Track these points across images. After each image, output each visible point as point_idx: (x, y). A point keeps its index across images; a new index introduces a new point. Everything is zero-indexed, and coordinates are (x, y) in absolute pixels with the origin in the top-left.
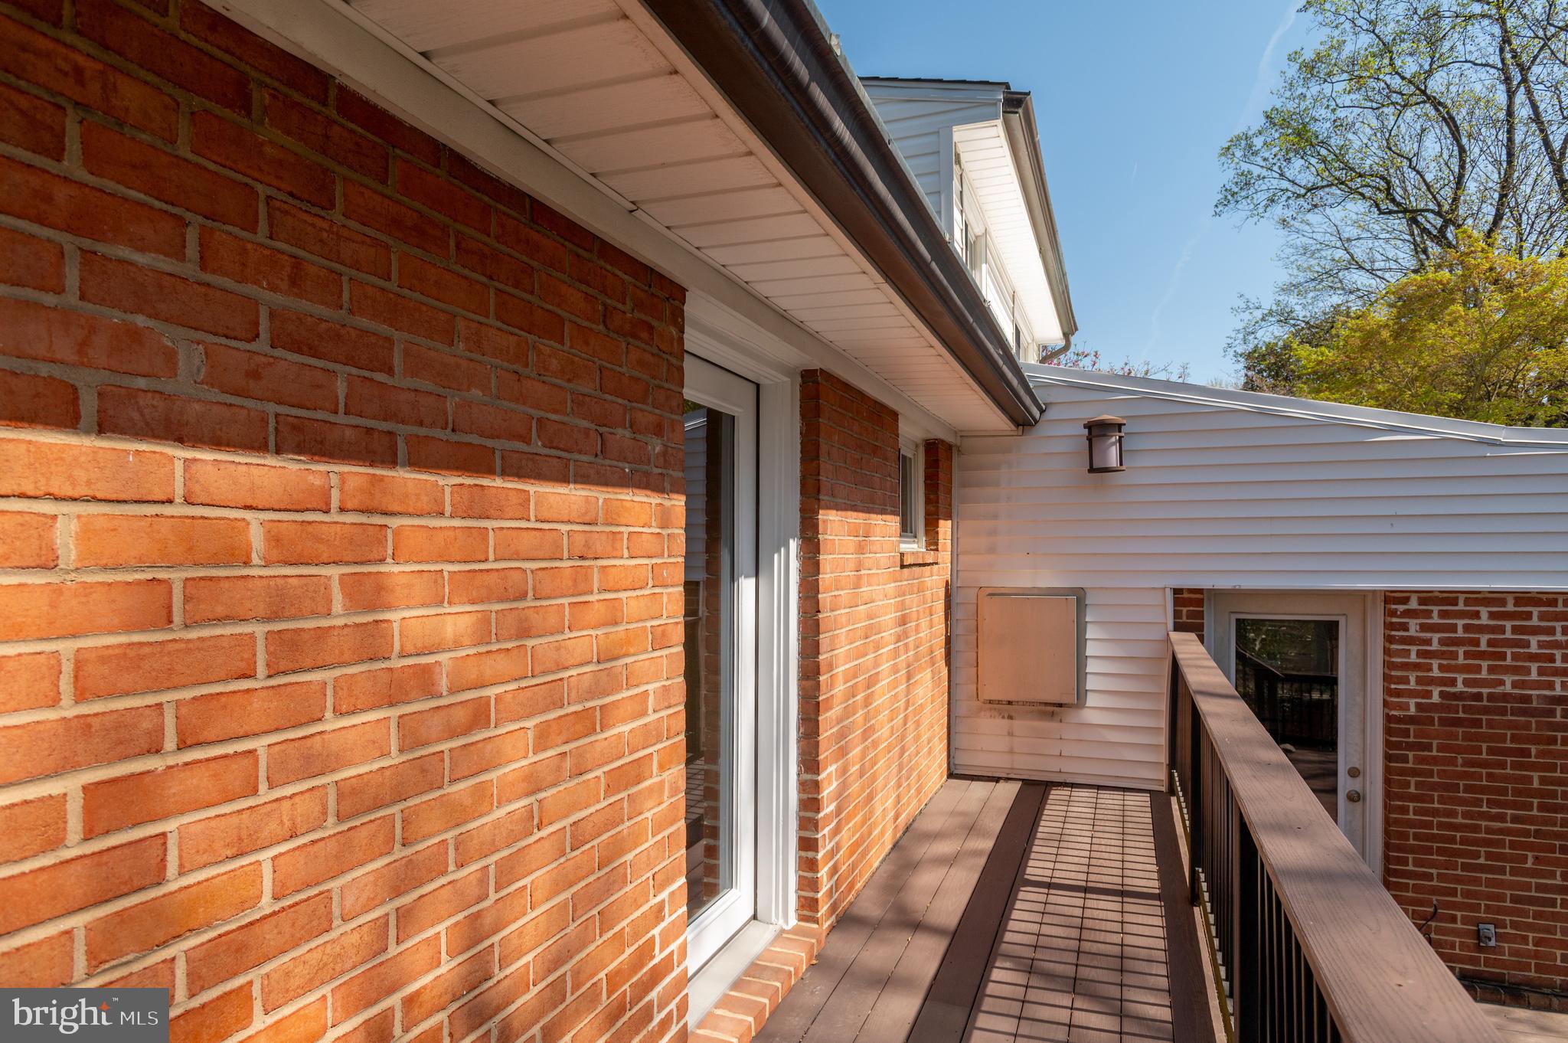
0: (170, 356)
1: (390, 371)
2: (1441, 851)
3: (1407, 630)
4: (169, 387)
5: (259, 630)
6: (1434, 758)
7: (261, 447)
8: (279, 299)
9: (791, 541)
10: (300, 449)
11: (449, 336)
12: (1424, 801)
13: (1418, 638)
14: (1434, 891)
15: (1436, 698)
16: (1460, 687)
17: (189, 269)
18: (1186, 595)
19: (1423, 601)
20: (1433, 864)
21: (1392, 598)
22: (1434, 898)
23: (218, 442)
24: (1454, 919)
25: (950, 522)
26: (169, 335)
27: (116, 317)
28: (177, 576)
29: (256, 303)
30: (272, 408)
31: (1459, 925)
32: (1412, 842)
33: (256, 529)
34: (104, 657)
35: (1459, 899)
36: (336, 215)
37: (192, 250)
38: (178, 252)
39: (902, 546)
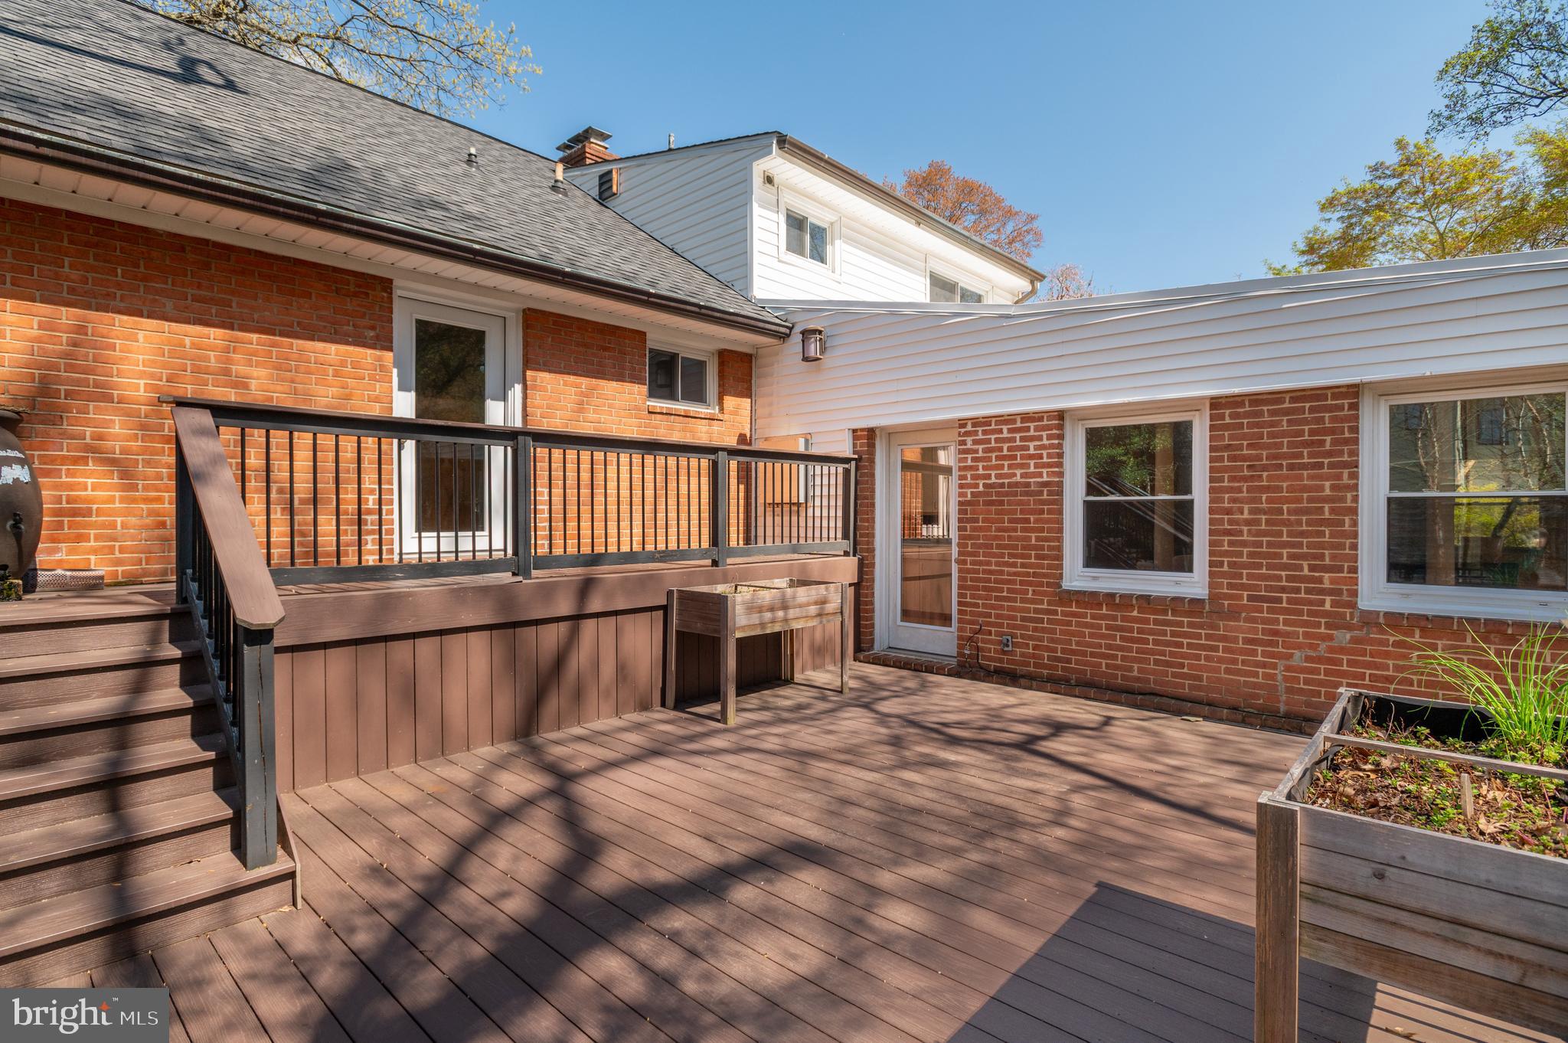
0: (164, 304)
1: (231, 307)
2: (985, 589)
3: (966, 445)
4: (164, 310)
5: (189, 362)
6: (980, 527)
7: (189, 323)
8: (194, 292)
9: (516, 385)
10: (200, 324)
11: (256, 298)
12: (975, 556)
13: (972, 449)
14: (981, 614)
15: (981, 488)
16: (993, 480)
17: (170, 286)
18: (859, 433)
19: (974, 425)
20: (980, 597)
21: (962, 423)
22: (981, 619)
23: (176, 322)
24: (990, 633)
25: (746, 402)
26: (164, 300)
27: (151, 297)
28: (166, 348)
29: (187, 293)
30: (192, 315)
31: (993, 637)
32: (969, 583)
33: (187, 341)
34: (149, 360)
35: (993, 620)
36: (213, 271)
37: (170, 282)
38: (166, 283)
39: (648, 403)
